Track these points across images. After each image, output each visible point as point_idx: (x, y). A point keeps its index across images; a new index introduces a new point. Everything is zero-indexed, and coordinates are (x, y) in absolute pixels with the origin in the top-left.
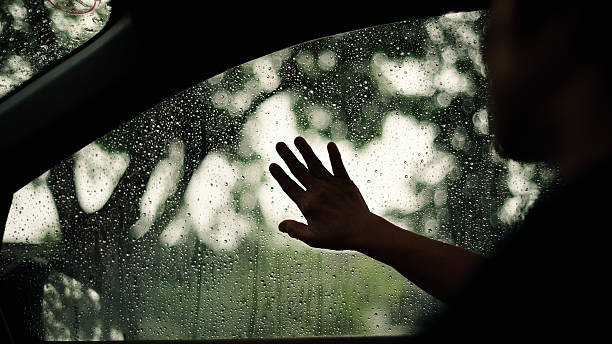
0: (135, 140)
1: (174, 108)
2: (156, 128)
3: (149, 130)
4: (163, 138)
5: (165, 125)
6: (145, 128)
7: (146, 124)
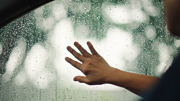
0: (14, 31)
1: (30, 17)
2: (23, 25)
3: (20, 26)
4: (26, 29)
5: (26, 24)
6: (18, 25)
7: (19, 24)
